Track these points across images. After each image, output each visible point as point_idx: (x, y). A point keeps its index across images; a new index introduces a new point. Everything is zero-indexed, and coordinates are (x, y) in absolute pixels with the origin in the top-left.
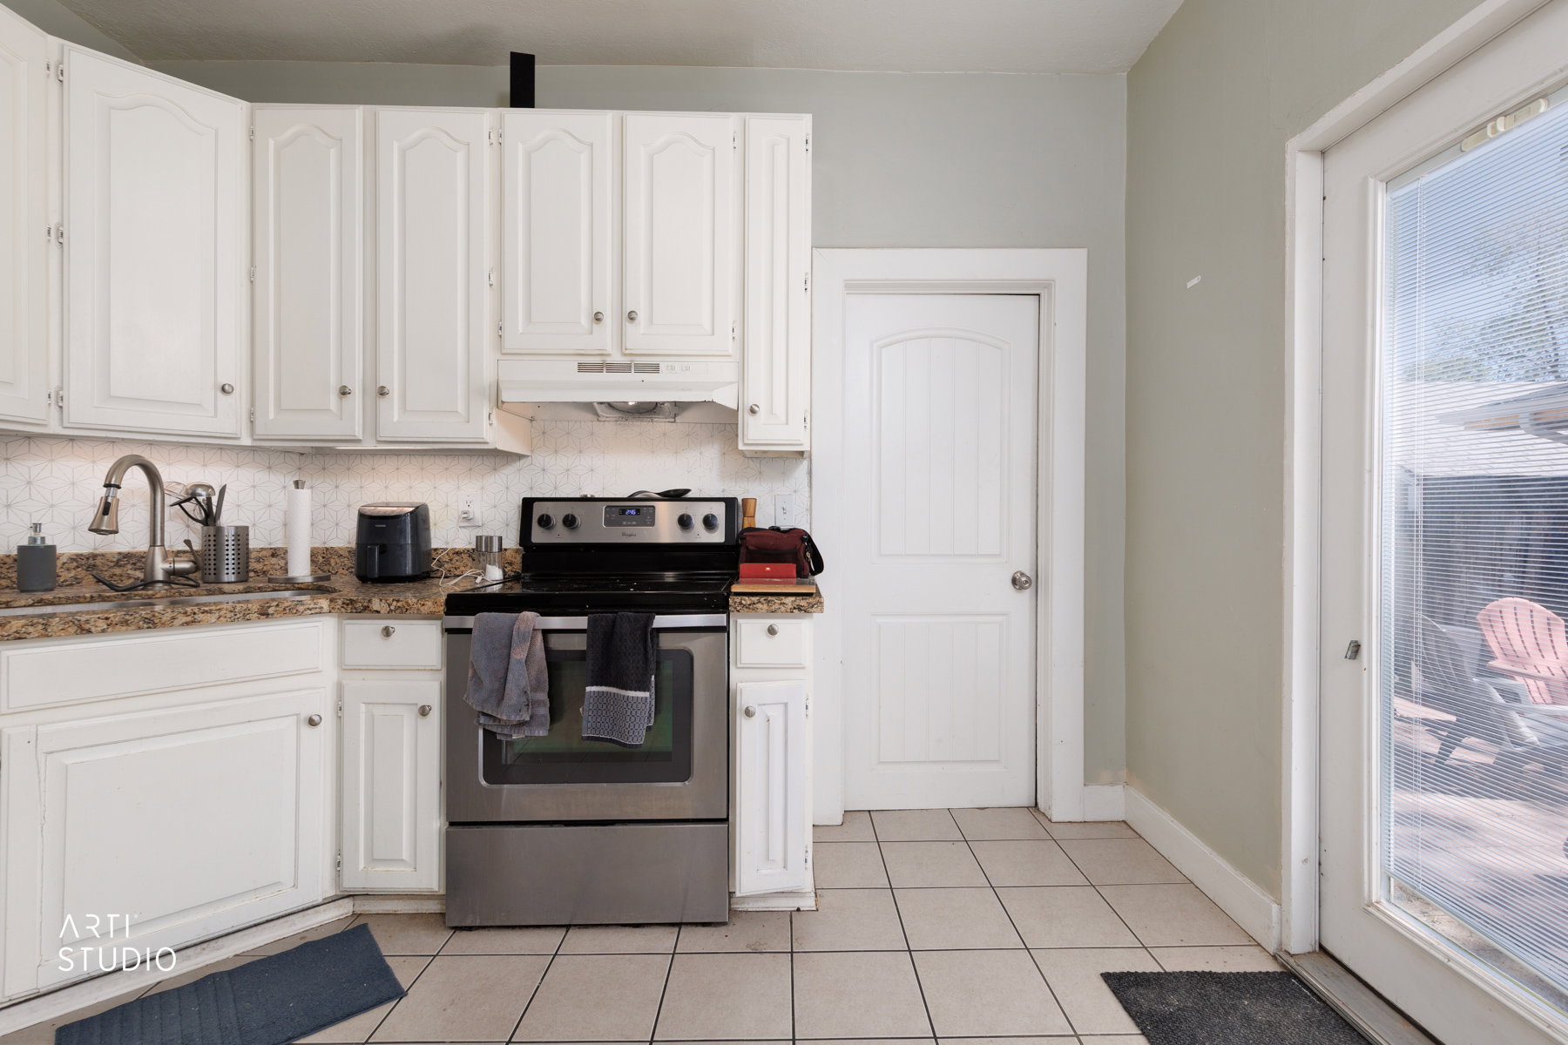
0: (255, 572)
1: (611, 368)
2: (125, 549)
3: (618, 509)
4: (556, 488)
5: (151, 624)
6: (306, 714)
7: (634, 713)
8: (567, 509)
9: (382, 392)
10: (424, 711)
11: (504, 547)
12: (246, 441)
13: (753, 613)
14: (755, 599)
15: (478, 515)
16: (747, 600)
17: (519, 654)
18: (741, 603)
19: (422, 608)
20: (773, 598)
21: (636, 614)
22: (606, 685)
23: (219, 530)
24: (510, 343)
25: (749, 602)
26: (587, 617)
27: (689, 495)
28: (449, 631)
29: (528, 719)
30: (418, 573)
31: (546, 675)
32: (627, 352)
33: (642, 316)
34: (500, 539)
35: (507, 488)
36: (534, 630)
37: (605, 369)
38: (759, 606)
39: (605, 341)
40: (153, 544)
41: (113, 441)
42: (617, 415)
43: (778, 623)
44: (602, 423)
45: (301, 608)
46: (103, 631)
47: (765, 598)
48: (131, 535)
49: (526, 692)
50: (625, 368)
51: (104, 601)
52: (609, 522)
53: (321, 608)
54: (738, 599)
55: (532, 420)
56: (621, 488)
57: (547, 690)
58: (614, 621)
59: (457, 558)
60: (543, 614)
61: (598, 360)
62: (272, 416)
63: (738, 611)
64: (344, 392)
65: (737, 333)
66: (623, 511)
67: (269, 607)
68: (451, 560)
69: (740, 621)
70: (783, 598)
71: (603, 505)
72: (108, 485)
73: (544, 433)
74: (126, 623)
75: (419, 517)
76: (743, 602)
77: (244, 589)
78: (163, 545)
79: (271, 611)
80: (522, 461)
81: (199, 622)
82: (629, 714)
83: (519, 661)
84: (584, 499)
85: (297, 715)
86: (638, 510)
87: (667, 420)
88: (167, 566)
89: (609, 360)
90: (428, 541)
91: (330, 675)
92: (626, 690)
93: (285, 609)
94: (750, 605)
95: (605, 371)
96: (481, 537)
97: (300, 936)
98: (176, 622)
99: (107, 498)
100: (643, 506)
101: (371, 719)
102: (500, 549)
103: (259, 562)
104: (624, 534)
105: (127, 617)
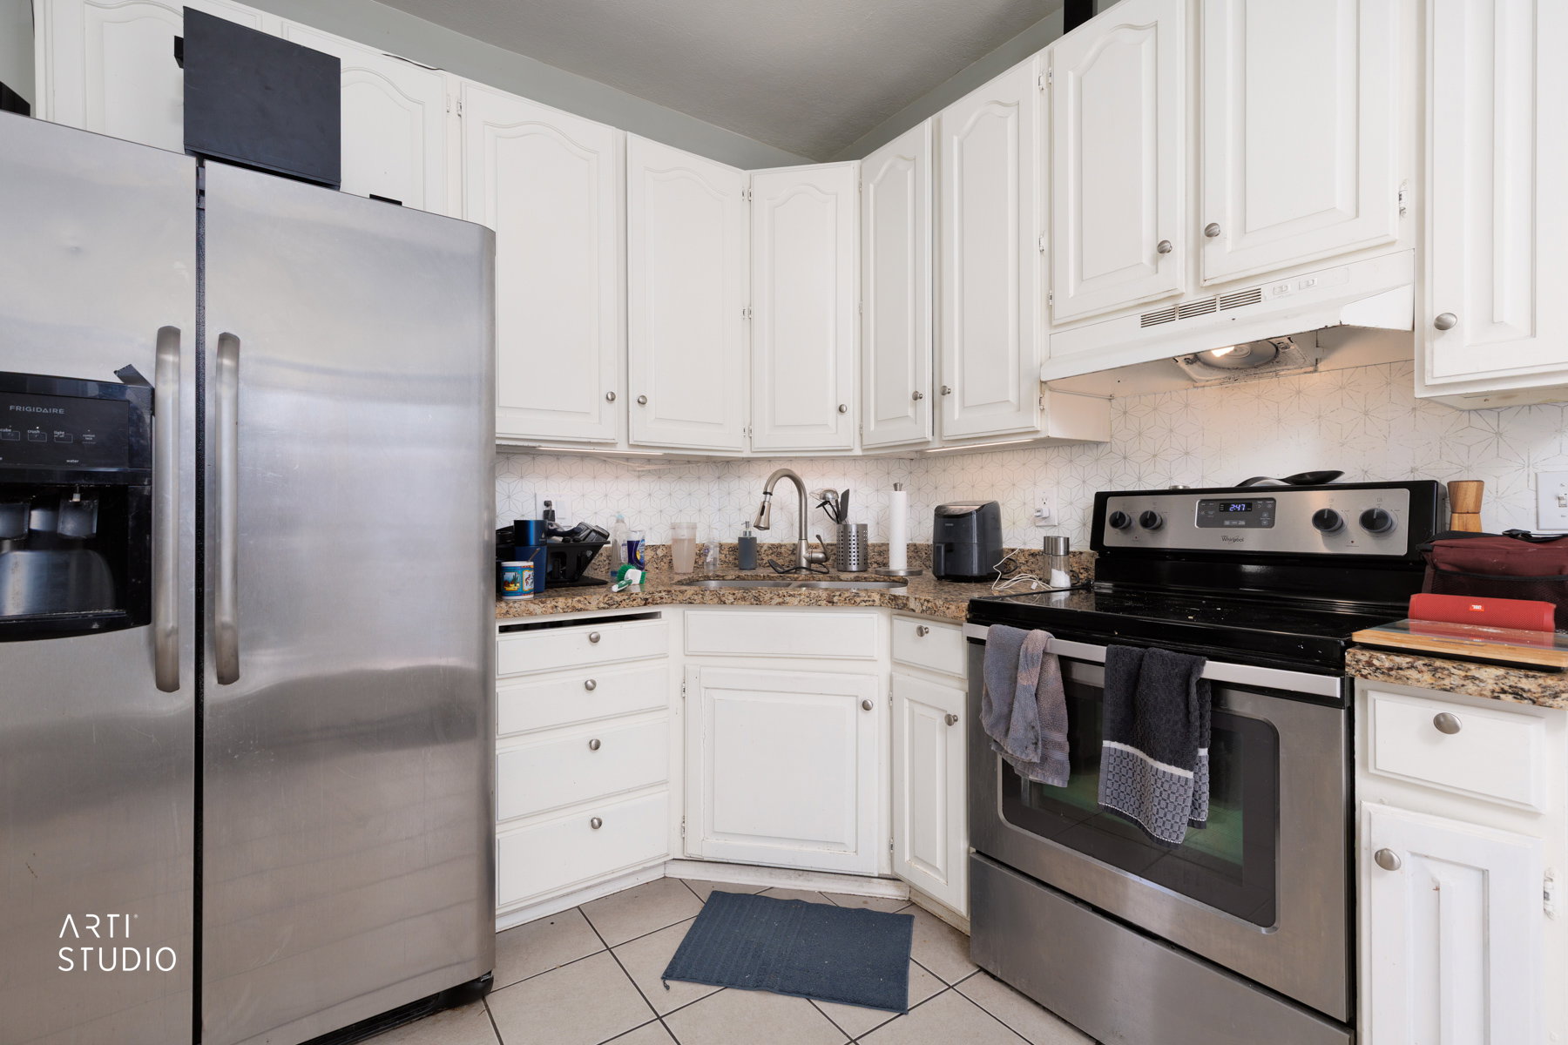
0: (878, 564)
1: (1186, 312)
2: (776, 541)
3: (1219, 503)
4: (1139, 479)
5: (758, 601)
6: (862, 698)
7: (1165, 795)
8: (1146, 505)
9: (945, 391)
10: (951, 720)
11: (1071, 549)
12: (858, 452)
13: (1398, 686)
14: (1403, 661)
15: (1054, 514)
16: (1383, 660)
17: (1027, 680)
18: (1369, 664)
19: (947, 612)
20: (1448, 665)
21: (1174, 654)
22: (1132, 745)
23: (846, 529)
24: (1061, 314)
25: (1387, 664)
26: (1106, 648)
27: (1339, 480)
28: (970, 640)
29: (1036, 760)
30: (984, 573)
31: (1064, 712)
32: (1208, 283)
33: (1228, 228)
34: (1067, 541)
35: (1084, 482)
36: (1045, 653)
37: (1177, 315)
38: (1412, 674)
39: (1177, 278)
40: (801, 539)
41: (769, 460)
42: (1221, 375)
43: (1459, 714)
44: (1200, 389)
45: (858, 600)
46: (732, 603)
47: (1426, 661)
48: (780, 532)
49: (1033, 727)
50: (1207, 308)
51: (770, 580)
52: (1203, 522)
53: (874, 601)
54: (1364, 656)
55: (1111, 398)
56: (1229, 477)
57: (1067, 732)
58: (1141, 659)
59: (1033, 560)
60: (1058, 636)
61: (1167, 306)
62: (872, 428)
63: (1365, 677)
64: (916, 397)
65: (1410, 202)
66: (1226, 506)
67: (834, 596)
68: (1027, 562)
69: (1372, 695)
70: (1472, 666)
71: (1197, 498)
72: (765, 493)
73: (1125, 413)
74: (744, 599)
75: (989, 516)
76: (1375, 662)
77: (855, 578)
78: (806, 539)
79: (835, 599)
80: (1101, 448)
81: (787, 603)
82: (1158, 794)
83: (1025, 688)
84: (1174, 491)
85: (857, 696)
86: (1249, 504)
87: (1303, 370)
88: (808, 555)
89: (1183, 302)
90: (998, 540)
91: (884, 667)
92: (1155, 759)
93: (845, 599)
94: (1391, 669)
95: (1177, 318)
96: (1048, 537)
97: (864, 899)
98: (774, 602)
99: (764, 502)
100: (1260, 499)
101: (912, 713)
102: (1067, 552)
103: (880, 555)
104: (1225, 538)
105: (745, 594)
